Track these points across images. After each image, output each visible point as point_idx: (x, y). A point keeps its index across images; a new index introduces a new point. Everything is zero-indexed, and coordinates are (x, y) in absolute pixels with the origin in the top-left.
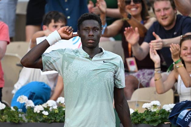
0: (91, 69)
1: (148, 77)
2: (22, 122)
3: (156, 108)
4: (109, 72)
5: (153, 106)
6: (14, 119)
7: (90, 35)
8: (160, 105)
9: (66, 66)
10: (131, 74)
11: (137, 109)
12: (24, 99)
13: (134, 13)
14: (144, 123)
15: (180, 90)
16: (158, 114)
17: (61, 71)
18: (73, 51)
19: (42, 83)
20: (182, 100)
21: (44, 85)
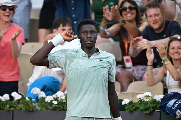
0: (90, 66)
1: (141, 72)
2: (35, 110)
3: (148, 99)
4: (104, 69)
5: (145, 97)
6: (28, 107)
7: (88, 37)
8: (152, 95)
9: (68, 64)
10: (127, 70)
11: (132, 99)
12: (37, 91)
13: (129, 19)
14: (138, 111)
15: (169, 83)
16: (150, 103)
17: (64, 68)
18: (74, 51)
19: (52, 77)
20: (170, 91)
21: (54, 79)
